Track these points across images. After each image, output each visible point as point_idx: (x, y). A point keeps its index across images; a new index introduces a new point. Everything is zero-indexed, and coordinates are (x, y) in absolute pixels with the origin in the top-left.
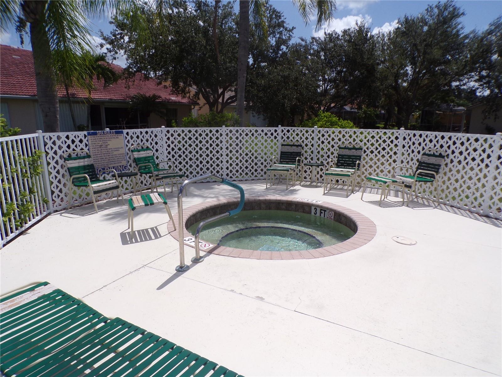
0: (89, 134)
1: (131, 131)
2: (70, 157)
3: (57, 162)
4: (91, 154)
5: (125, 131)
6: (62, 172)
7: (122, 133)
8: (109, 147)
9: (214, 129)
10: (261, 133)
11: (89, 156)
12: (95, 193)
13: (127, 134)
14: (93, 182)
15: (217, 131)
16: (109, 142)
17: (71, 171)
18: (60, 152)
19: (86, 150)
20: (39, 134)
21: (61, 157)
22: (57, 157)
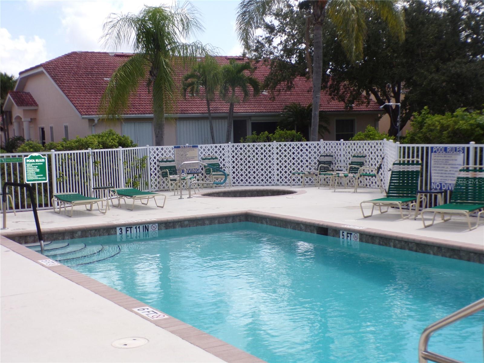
0: (175, 147)
1: (204, 146)
2: (162, 161)
3: (155, 163)
4: (176, 160)
5: (199, 146)
6: (158, 169)
7: (197, 147)
8: (187, 156)
9: (267, 144)
10: (306, 146)
11: (174, 161)
12: (171, 180)
13: (201, 147)
14: (171, 174)
15: (270, 146)
16: (188, 153)
17: (161, 168)
18: (157, 158)
19: (173, 157)
20: (148, 147)
21: (158, 160)
22: (155, 160)
